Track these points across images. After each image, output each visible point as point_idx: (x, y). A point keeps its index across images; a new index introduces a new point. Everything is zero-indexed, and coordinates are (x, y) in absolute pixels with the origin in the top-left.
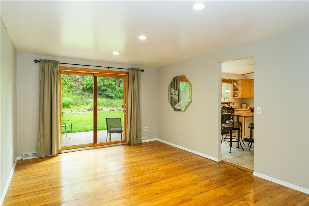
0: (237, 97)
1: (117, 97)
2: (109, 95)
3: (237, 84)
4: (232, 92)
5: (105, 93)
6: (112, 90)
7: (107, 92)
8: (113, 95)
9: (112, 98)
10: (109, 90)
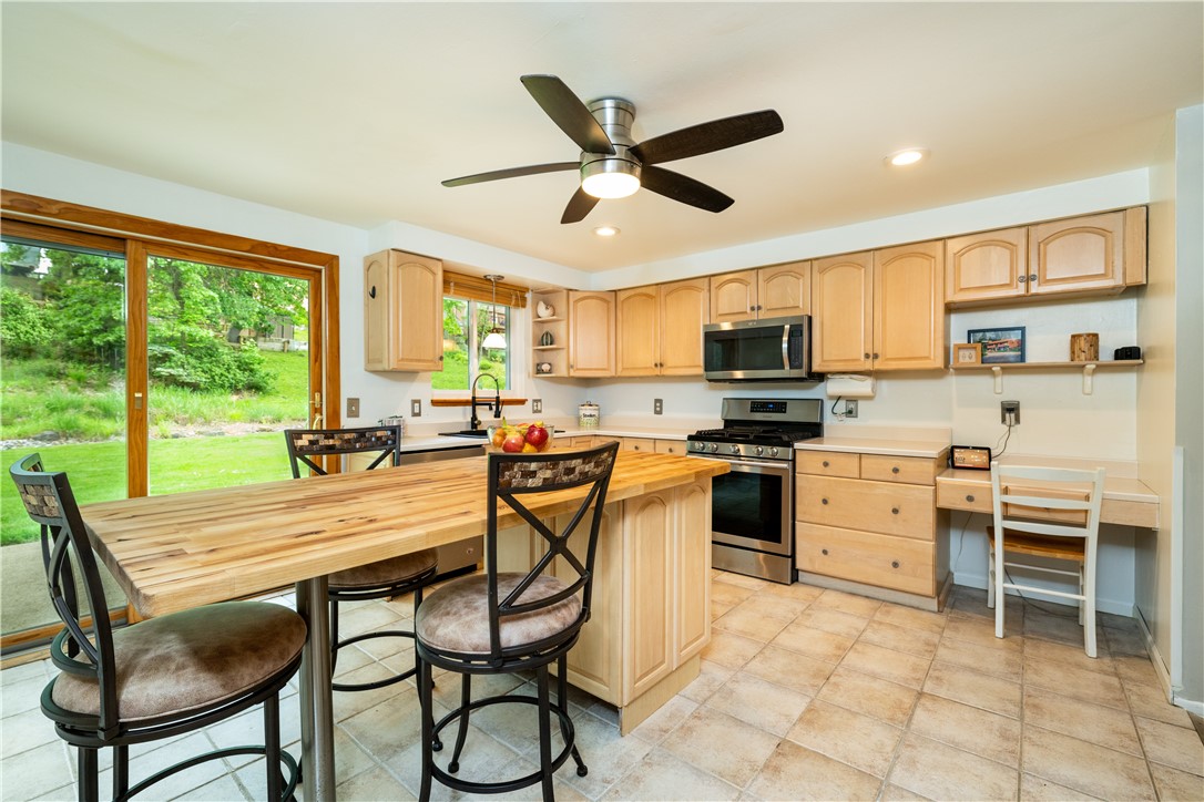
0: (550, 372)
1: (222, 386)
2: (180, 376)
3: (550, 311)
4: (531, 349)
5: (158, 369)
6: (199, 358)
7: (171, 367)
8: (202, 378)
9: (195, 387)
10: (179, 356)
